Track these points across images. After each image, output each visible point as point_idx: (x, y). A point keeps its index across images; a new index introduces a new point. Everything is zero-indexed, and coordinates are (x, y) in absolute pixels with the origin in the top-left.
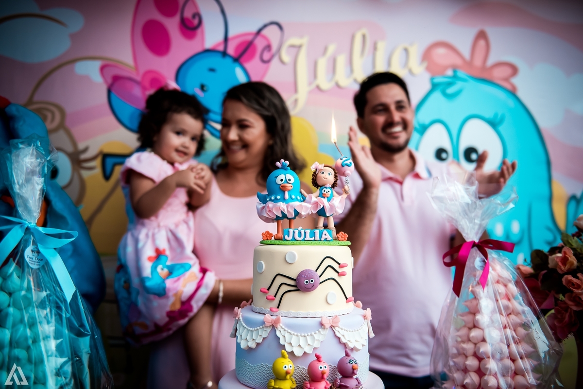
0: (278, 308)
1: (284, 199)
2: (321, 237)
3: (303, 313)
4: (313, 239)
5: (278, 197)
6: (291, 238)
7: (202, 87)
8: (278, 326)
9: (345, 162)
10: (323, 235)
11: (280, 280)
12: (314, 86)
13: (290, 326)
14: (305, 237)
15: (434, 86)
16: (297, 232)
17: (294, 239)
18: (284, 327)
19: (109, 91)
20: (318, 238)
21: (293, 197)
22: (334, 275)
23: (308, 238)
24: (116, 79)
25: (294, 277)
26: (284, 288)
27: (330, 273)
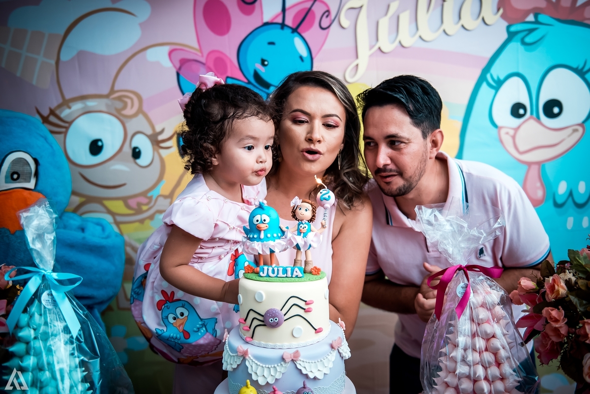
0: (252, 338)
1: (259, 239)
2: (292, 274)
3: (271, 344)
4: (285, 275)
5: (255, 236)
6: (265, 274)
7: (263, 62)
8: (247, 358)
9: (324, 196)
10: (295, 273)
11: (252, 315)
12: (376, 48)
13: (258, 358)
14: (278, 274)
15: (511, 36)
16: (270, 269)
17: (268, 276)
18: (252, 358)
19: (178, 74)
20: (289, 275)
21: (269, 235)
23: (281, 274)
24: (184, 62)
26: (256, 323)
27: (295, 311)
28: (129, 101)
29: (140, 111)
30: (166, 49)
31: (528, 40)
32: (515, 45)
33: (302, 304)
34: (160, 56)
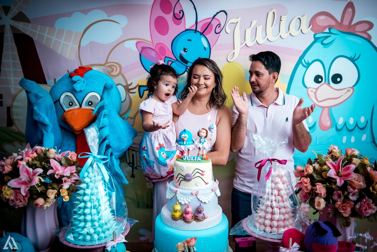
0: (179, 185)
1: (183, 144)
2: (197, 159)
3: (187, 188)
4: (194, 160)
5: (182, 143)
6: (186, 159)
7: (185, 50)
8: (177, 193)
10: (198, 159)
11: (180, 176)
12: (244, 44)
13: (182, 193)
14: (191, 159)
15: (316, 39)
16: (188, 157)
17: (187, 160)
18: (179, 193)
19: (140, 55)
20: (196, 160)
21: (188, 143)
22: (200, 175)
23: (192, 160)
24: (143, 48)
25: (184, 175)
26: (181, 179)
27: (198, 175)
28: (115, 68)
29: (120, 73)
30: (135, 42)
31: (325, 42)
32: (318, 45)
33: (200, 172)
34: (131, 45)
